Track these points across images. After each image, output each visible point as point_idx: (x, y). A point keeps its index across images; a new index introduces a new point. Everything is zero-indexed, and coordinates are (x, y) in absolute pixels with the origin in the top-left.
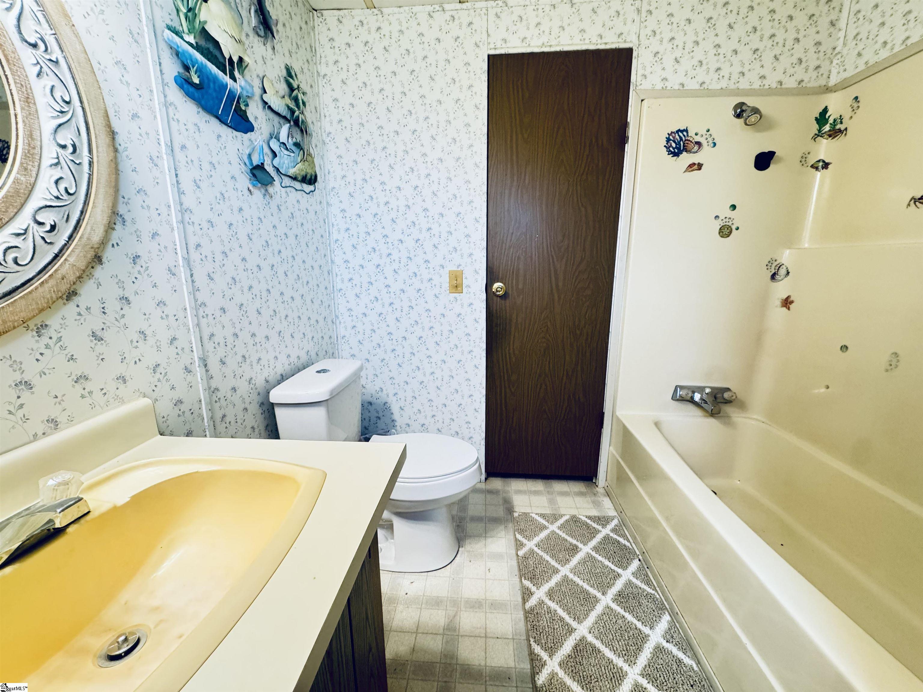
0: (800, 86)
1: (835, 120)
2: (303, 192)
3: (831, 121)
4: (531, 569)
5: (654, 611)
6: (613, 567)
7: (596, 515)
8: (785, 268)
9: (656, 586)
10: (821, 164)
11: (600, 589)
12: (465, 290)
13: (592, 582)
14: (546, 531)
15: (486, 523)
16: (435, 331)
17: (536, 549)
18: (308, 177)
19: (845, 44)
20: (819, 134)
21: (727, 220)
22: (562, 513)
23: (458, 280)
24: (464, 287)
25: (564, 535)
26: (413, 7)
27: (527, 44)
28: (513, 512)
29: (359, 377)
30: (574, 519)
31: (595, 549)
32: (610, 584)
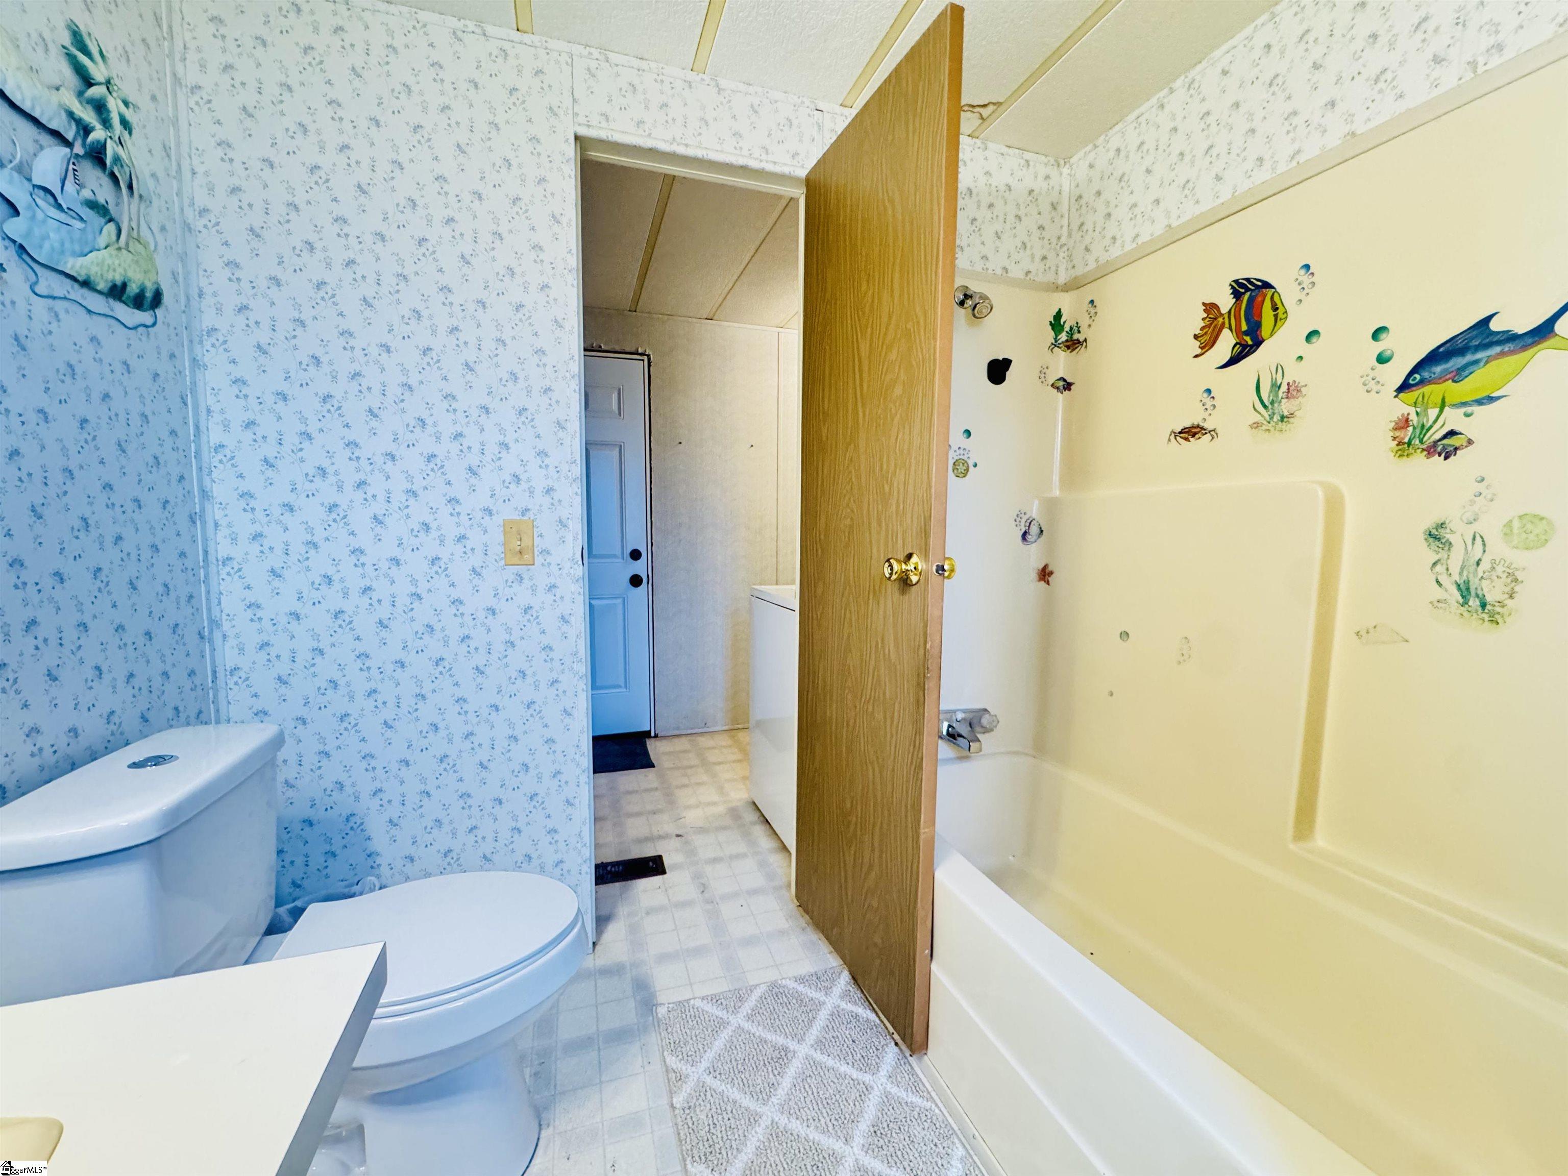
0: (1028, 278)
1: (1071, 328)
2: (113, 322)
3: (1067, 328)
4: (702, 1133)
5: (936, 1145)
6: (855, 1074)
7: (812, 970)
8: (1037, 524)
9: (930, 1089)
10: (1061, 383)
11: (839, 1133)
12: (539, 560)
13: (823, 1120)
14: (725, 1032)
15: (599, 1050)
16: (473, 644)
17: (709, 1080)
18: (133, 289)
19: (1070, 235)
20: (1055, 345)
21: (961, 451)
22: (751, 984)
23: (525, 538)
24: (536, 553)
25: (759, 1031)
26: (418, 11)
27: (647, 133)
28: (656, 1005)
29: (272, 763)
30: (776, 991)
31: (820, 1044)
32: (856, 1113)
